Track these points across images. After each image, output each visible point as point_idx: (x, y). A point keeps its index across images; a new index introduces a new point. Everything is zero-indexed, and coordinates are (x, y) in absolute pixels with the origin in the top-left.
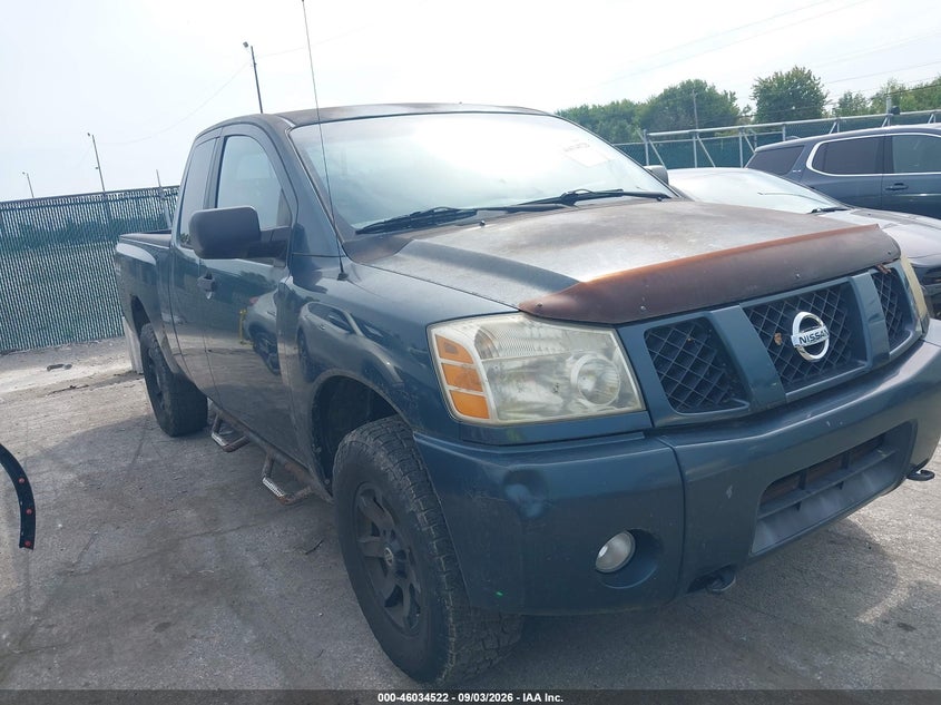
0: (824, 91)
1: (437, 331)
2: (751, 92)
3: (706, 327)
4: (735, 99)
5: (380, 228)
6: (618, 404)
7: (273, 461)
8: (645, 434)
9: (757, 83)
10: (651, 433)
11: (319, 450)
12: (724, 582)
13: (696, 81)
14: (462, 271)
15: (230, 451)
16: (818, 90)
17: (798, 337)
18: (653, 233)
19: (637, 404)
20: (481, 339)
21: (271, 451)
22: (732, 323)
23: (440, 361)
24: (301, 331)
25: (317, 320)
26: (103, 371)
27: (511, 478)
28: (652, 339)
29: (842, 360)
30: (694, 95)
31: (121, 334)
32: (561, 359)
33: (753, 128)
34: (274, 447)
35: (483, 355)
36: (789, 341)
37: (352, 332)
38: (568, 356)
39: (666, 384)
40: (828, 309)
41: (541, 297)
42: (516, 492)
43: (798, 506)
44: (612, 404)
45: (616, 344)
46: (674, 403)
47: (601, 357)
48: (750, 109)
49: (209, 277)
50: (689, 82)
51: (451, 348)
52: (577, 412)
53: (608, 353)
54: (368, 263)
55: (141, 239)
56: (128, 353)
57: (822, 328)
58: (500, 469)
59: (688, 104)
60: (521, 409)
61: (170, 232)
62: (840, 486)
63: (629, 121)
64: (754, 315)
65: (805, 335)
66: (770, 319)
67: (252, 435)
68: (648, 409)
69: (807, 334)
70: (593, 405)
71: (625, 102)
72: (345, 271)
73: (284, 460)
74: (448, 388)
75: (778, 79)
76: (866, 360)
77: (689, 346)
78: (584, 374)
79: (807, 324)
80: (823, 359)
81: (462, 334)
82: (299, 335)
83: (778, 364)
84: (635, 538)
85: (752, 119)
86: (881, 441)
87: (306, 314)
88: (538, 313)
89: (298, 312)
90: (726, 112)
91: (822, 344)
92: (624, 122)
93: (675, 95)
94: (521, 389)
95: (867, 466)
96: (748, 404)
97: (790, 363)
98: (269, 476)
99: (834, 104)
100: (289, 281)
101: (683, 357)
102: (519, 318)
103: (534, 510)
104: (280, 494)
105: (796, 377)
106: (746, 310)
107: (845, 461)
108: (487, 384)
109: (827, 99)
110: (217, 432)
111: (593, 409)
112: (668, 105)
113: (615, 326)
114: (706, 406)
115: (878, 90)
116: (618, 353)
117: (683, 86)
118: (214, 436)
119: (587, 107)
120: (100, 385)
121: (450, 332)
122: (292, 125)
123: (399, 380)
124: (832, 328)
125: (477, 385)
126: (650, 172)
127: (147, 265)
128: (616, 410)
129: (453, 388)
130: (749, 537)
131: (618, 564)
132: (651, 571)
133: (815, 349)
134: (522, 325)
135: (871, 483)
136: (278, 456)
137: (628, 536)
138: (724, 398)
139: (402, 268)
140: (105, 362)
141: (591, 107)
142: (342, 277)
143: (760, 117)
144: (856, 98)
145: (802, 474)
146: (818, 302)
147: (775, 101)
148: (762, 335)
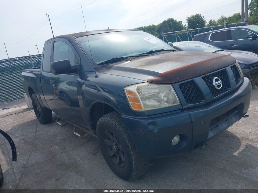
0: (205, 20)
1: (125, 89)
2: (186, 21)
3: (193, 83)
4: (182, 23)
5: (103, 63)
6: (174, 103)
7: (76, 128)
8: (181, 110)
9: (187, 19)
10: (182, 110)
11: (92, 123)
12: (202, 146)
13: (171, 18)
14: (129, 73)
15: (62, 126)
16: (203, 20)
17: (215, 84)
18: (176, 60)
19: (178, 103)
20: (138, 89)
21: (75, 125)
22: (199, 81)
23: (127, 96)
24: (83, 92)
25: (88, 88)
26: (19, 109)
27: (150, 124)
28: (181, 86)
29: (225, 89)
30: (171, 22)
31: (24, 98)
32: (158, 93)
33: (191, 30)
34: (76, 124)
35: (139, 93)
36: (213, 85)
37: (100, 91)
38: (161, 92)
39: (185, 97)
40: (221, 76)
41: (151, 78)
42: (151, 127)
43: (217, 126)
44: (172, 103)
45: (172, 88)
46: (187, 102)
47: (168, 92)
48: (186, 25)
49: (53, 80)
50: (169, 19)
51: (130, 92)
52: (163, 106)
53: (170, 91)
54: (102, 72)
55: (29, 71)
56: (26, 103)
57: (220, 81)
58: (146, 122)
59: (170, 25)
60: (149, 106)
61: (40, 68)
62: (227, 120)
63: (154, 30)
64: (204, 78)
65: (216, 83)
66: (208, 80)
67: (68, 121)
68: (181, 104)
69: (217, 83)
70: (168, 104)
71: (153, 25)
72: (97, 75)
73: (79, 127)
74: (130, 103)
75: (193, 17)
76: (231, 88)
77: (189, 87)
78: (165, 96)
79: (217, 80)
80: (221, 88)
81: (133, 88)
82: (82, 93)
83: (211, 90)
84: (180, 136)
85: (187, 28)
86: (235, 108)
87: (84, 87)
88: (152, 82)
89: (81, 87)
90: (180, 26)
91: (220, 85)
92: (153, 31)
93: (166, 23)
94: (149, 102)
95: (233, 114)
96: (205, 101)
97: (214, 90)
98: (75, 132)
99: (208, 23)
100: (79, 79)
101: (188, 90)
102: (147, 84)
103: (156, 131)
104: (80, 136)
105: (218, 92)
106: (202, 78)
107: (228, 114)
108: (141, 101)
109: (206, 22)
110: (58, 121)
111: (167, 105)
112: (164, 25)
113: (172, 84)
114: (195, 102)
115: (219, 19)
116: (173, 90)
117: (168, 20)
118: (57, 122)
119: (143, 27)
120: (19, 113)
121: (130, 88)
122: (76, 37)
123: (116, 102)
124: (222, 81)
125: (138, 101)
126: (168, 44)
127: (32, 78)
128: (173, 105)
129: (132, 103)
130: (207, 134)
131: (176, 143)
132: (185, 144)
133: (219, 86)
134: (148, 85)
135: (234, 119)
136: (77, 126)
137: (178, 136)
138: (199, 100)
139: (113, 73)
140: (19, 106)
141: (144, 27)
142: (96, 76)
143: (189, 27)
144: (213, 21)
145: (218, 118)
146: (218, 75)
147: (193, 23)
148: (206, 83)
